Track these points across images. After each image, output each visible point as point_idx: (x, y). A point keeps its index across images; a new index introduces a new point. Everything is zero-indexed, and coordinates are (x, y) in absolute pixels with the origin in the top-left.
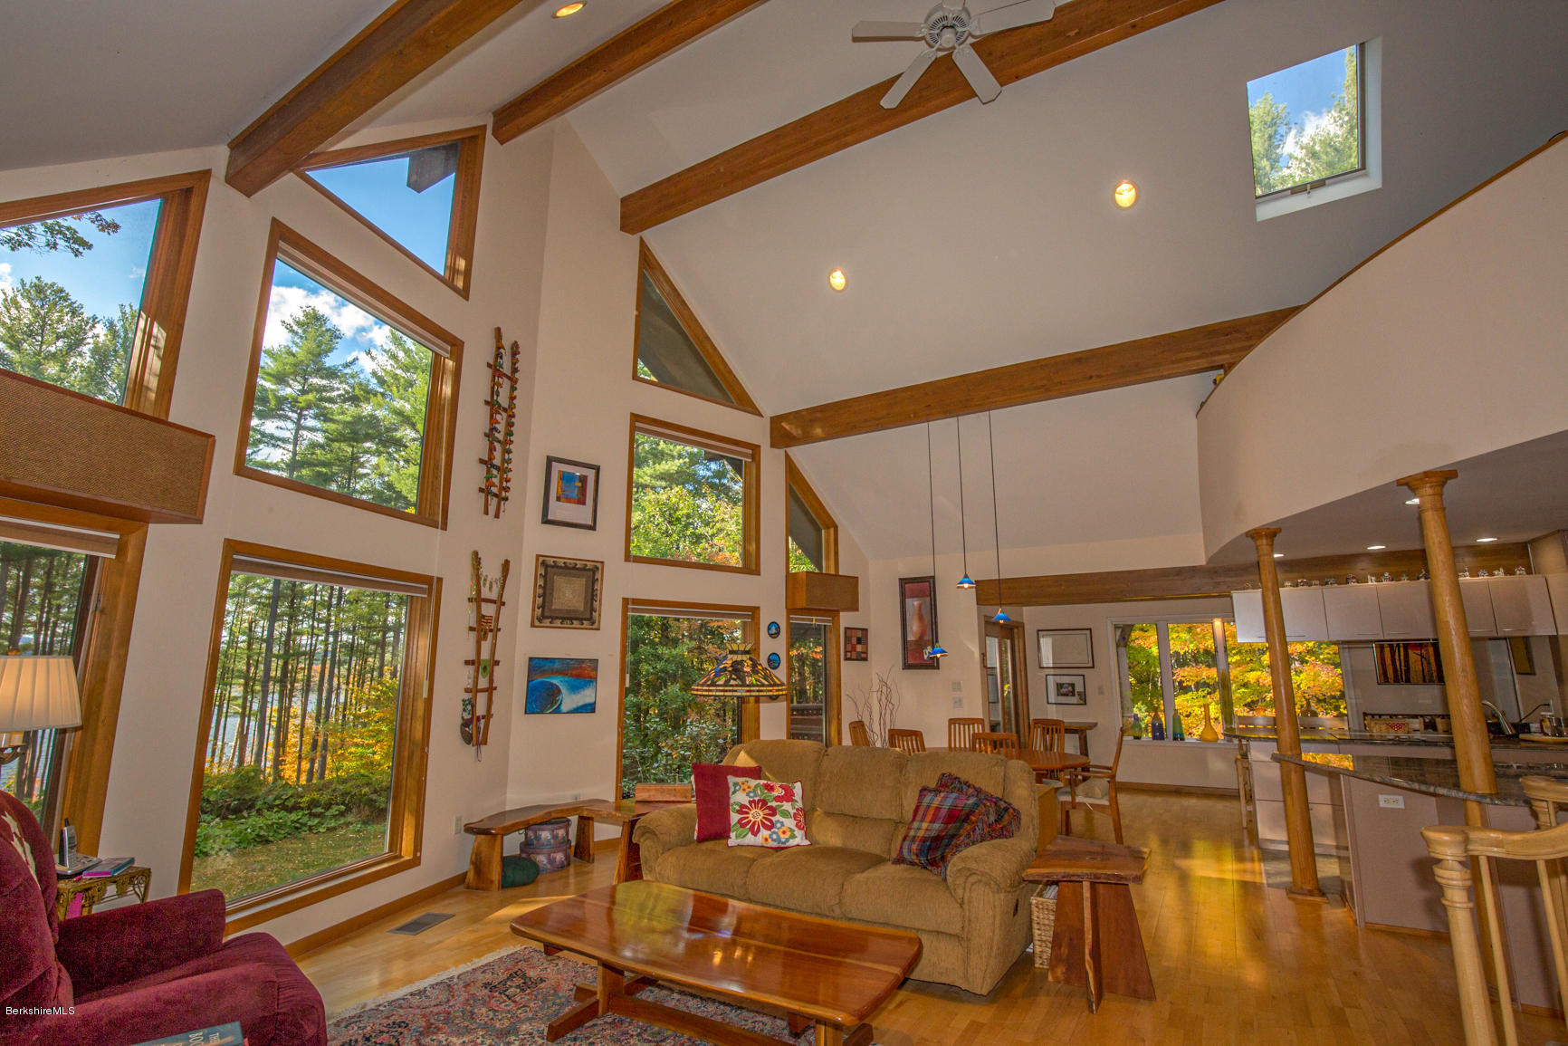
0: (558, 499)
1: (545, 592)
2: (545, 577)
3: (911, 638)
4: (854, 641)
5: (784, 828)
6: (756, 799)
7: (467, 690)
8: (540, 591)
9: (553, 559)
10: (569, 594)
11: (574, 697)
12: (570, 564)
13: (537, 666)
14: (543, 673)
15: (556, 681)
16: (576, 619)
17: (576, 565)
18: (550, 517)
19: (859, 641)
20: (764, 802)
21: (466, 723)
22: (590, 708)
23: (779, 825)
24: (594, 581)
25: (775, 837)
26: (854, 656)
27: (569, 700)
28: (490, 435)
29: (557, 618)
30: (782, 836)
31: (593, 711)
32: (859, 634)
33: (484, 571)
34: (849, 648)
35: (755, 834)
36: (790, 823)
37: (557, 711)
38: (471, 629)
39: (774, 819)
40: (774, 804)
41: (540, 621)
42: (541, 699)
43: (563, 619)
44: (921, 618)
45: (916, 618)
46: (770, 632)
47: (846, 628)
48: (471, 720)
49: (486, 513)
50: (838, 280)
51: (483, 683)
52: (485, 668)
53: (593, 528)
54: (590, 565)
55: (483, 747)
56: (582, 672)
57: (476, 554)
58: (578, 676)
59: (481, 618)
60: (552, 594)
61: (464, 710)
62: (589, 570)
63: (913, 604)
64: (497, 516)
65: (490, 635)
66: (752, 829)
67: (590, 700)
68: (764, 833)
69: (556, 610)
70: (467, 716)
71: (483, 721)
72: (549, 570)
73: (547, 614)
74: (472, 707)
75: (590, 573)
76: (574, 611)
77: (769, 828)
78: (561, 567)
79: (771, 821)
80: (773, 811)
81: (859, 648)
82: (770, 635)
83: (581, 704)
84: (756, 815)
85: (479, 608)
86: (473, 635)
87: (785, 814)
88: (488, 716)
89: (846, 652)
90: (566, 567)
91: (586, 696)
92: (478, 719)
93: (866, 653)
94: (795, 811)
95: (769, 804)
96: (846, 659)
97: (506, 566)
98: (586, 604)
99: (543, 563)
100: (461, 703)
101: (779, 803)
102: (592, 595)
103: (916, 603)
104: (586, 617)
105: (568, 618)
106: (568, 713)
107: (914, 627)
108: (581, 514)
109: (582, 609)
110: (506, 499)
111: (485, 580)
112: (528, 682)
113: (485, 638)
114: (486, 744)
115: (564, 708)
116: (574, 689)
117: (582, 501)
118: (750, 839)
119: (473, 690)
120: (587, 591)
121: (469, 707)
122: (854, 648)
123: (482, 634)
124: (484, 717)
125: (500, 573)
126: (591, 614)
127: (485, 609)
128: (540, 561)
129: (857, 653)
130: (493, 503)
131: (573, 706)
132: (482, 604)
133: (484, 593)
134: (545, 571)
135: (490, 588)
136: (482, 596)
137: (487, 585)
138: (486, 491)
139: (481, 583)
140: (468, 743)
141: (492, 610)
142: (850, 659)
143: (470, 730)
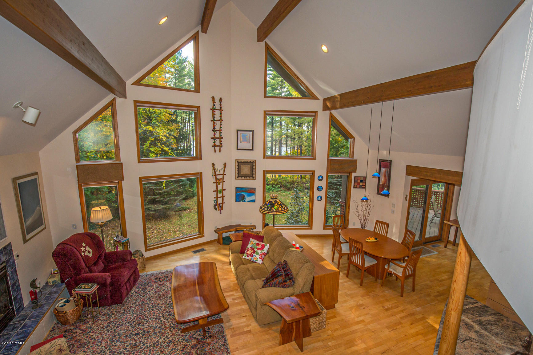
0: (241, 142)
1: (239, 170)
2: (238, 166)
3: (381, 183)
4: (359, 181)
5: (255, 258)
6: (252, 247)
7: (215, 198)
8: (237, 170)
9: (240, 160)
10: (246, 170)
11: (249, 198)
13: (238, 190)
14: (240, 192)
15: (243, 194)
16: (248, 177)
17: (247, 161)
18: (239, 148)
19: (361, 181)
20: (254, 249)
21: (215, 206)
22: (254, 201)
23: (254, 256)
24: (253, 166)
25: (252, 259)
26: (358, 186)
27: (248, 199)
28: (214, 130)
29: (243, 177)
30: (254, 259)
32: (362, 179)
33: (216, 167)
34: (356, 184)
35: (248, 257)
36: (258, 256)
37: (244, 201)
38: (214, 183)
39: (254, 254)
40: (256, 250)
41: (238, 178)
42: (240, 198)
43: (244, 177)
44: (385, 176)
45: (384, 175)
46: (319, 179)
47: (355, 177)
49: (215, 152)
50: (324, 48)
51: (220, 195)
52: (220, 192)
53: (252, 150)
54: (252, 161)
55: (222, 211)
56: (251, 191)
57: (213, 164)
58: (250, 192)
59: (217, 179)
60: (241, 170)
61: (214, 203)
63: (383, 170)
64: (220, 152)
65: (221, 183)
66: (247, 255)
67: (254, 199)
68: (250, 257)
69: (242, 175)
70: (215, 204)
71: (221, 205)
72: (240, 164)
73: (239, 175)
74: (216, 201)
75: (252, 164)
76: (247, 175)
77: (251, 256)
78: (243, 163)
79: (252, 255)
80: (254, 252)
81: (361, 184)
83: (251, 200)
84: (250, 252)
85: (216, 178)
87: (258, 254)
88: (223, 203)
89: (354, 185)
90: (244, 162)
91: (252, 198)
92: (219, 204)
93: (365, 186)
94: (261, 253)
95: (255, 250)
96: (354, 188)
97: (225, 165)
98: (251, 172)
99: (238, 162)
100: (213, 201)
101: (257, 250)
102: (253, 170)
103: (384, 170)
104: (252, 176)
105: (245, 177)
107: (382, 179)
108: (248, 146)
109: (250, 174)
110: (222, 147)
111: (217, 170)
112: (236, 194)
113: (219, 184)
114: (222, 210)
115: (246, 201)
116: (249, 196)
117: (248, 142)
118: (247, 258)
119: (217, 197)
120: (251, 169)
121: (216, 202)
122: (359, 184)
123: (218, 184)
124: (221, 203)
125: (223, 167)
126: (253, 175)
127: (218, 177)
128: (237, 161)
129: (360, 186)
130: (217, 149)
131: (249, 200)
132: (217, 176)
133: (217, 173)
134: (238, 164)
135: (219, 171)
136: (217, 174)
137: (218, 171)
138: (215, 146)
139: (216, 171)
140: (217, 210)
141: (221, 177)
142: (356, 188)
143: (217, 207)
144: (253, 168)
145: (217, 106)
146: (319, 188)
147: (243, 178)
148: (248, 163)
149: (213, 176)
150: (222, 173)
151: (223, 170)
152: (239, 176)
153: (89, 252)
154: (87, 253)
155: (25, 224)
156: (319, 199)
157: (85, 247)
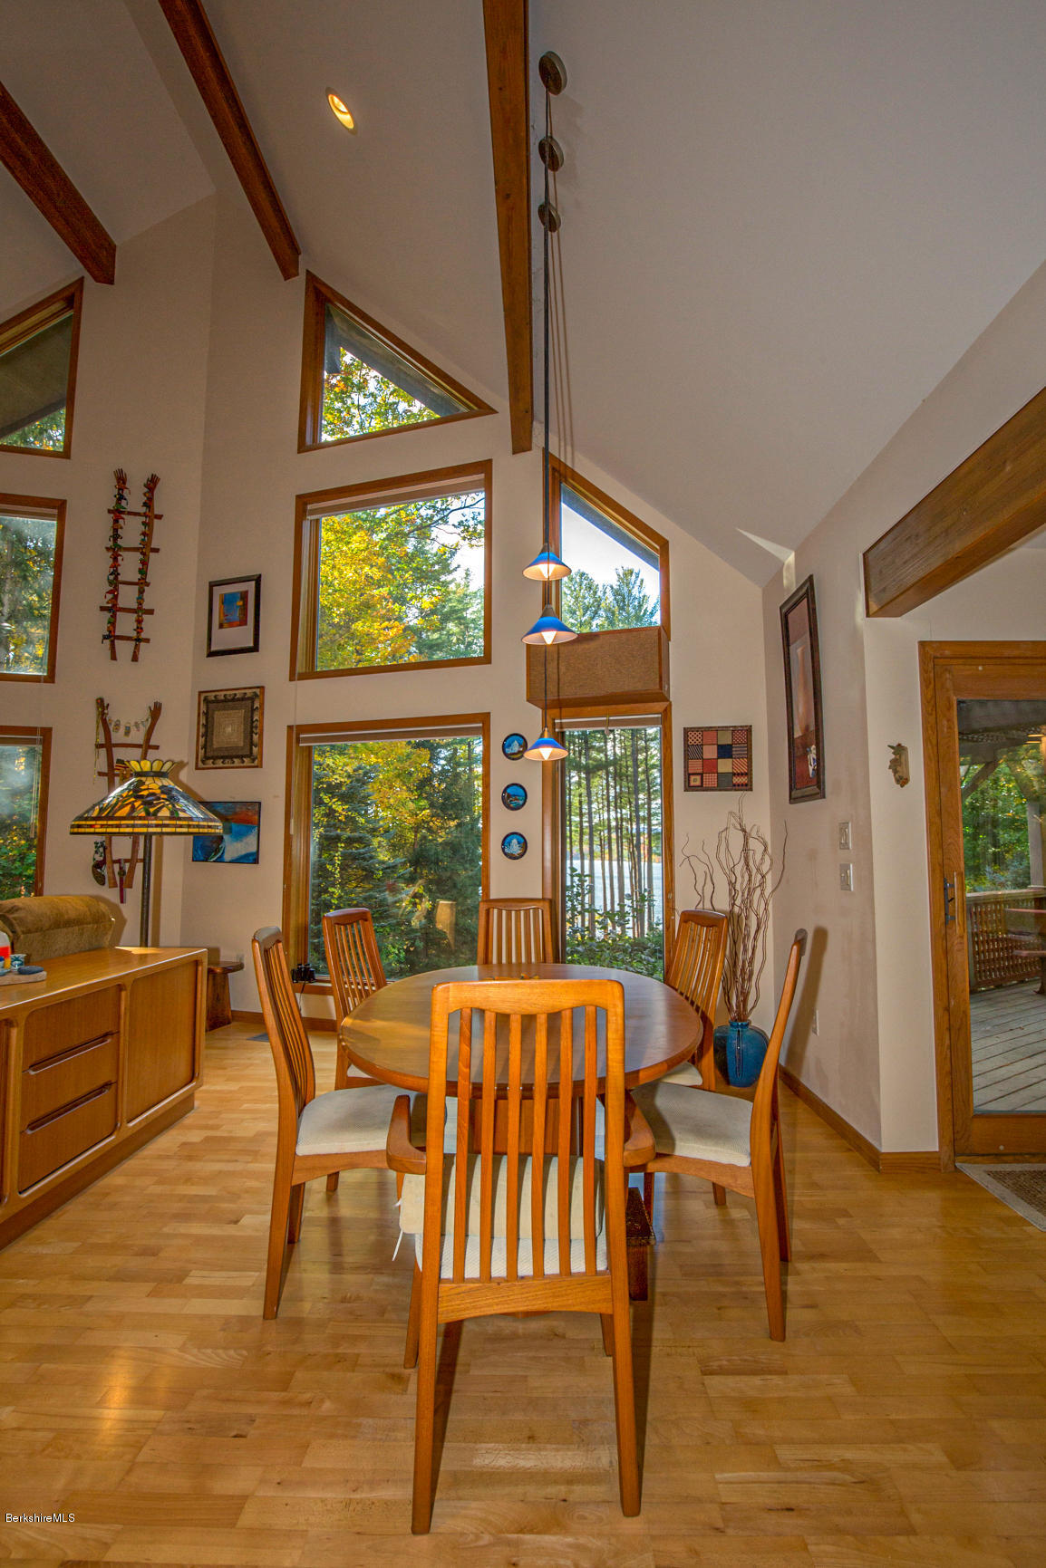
0: (221, 626)
1: (207, 730)
2: (206, 714)
3: (798, 733)
4: (710, 752)
8: (202, 730)
9: (214, 694)
10: (230, 730)
11: (236, 845)
12: (230, 695)
16: (237, 757)
17: (235, 694)
18: (213, 649)
19: (725, 751)
21: (98, 865)
22: (253, 858)
24: (254, 711)
26: (711, 779)
27: (233, 848)
28: (115, 581)
29: (219, 758)
31: (256, 861)
32: (726, 739)
33: (113, 715)
34: (696, 766)
37: (220, 860)
38: (100, 774)
41: (203, 762)
42: (208, 846)
43: (224, 758)
46: (508, 751)
47: (686, 731)
48: (104, 862)
49: (113, 658)
53: (255, 649)
54: (250, 693)
55: (127, 890)
56: (247, 816)
57: (100, 701)
58: (243, 821)
59: (112, 762)
60: (213, 731)
61: (96, 852)
62: (249, 698)
64: (135, 658)
67: (255, 849)
69: (217, 750)
70: (98, 858)
71: (126, 866)
72: (212, 705)
74: (105, 849)
75: (249, 702)
76: (232, 748)
78: (222, 701)
81: (725, 766)
82: (507, 755)
83: (244, 852)
85: (110, 754)
86: (104, 779)
89: (688, 776)
90: (226, 699)
91: (249, 845)
92: (119, 861)
93: (748, 774)
96: (688, 787)
97: (156, 712)
98: (245, 738)
99: (205, 699)
100: (94, 845)
102: (253, 729)
104: (247, 754)
105: (227, 757)
106: (230, 862)
107: (800, 708)
108: (243, 636)
109: (241, 744)
111: (117, 725)
114: (131, 887)
115: (227, 857)
116: (237, 836)
117: (243, 622)
120: (245, 724)
121: (101, 850)
122: (710, 766)
123: (117, 779)
124: (126, 861)
125: (143, 715)
126: (251, 749)
127: (119, 754)
128: (202, 698)
129: (720, 775)
130: (124, 649)
131: (236, 855)
132: (114, 749)
133: (117, 737)
134: (208, 708)
135: (127, 732)
136: (113, 742)
137: (122, 730)
138: (111, 637)
139: (111, 728)
140: (103, 883)
141: (132, 754)
142: (701, 788)
143: (105, 871)
144: (252, 719)
145: (135, 501)
146: (509, 796)
147: (219, 763)
148: (239, 700)
149: (99, 746)
150: (141, 741)
151: (143, 730)
152: (209, 754)
156: (515, 848)
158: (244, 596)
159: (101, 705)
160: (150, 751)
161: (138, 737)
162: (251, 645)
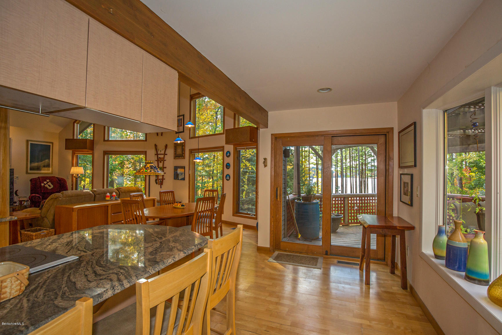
2: (176, 147)
8: (175, 150)
13: (175, 168)
14: (176, 170)
15: (178, 172)
16: (181, 156)
21: (156, 180)
24: (184, 147)
27: (180, 177)
31: (184, 180)
33: (158, 147)
37: (178, 179)
38: (156, 160)
41: (175, 158)
42: (176, 176)
48: (157, 179)
52: (161, 169)
59: (158, 158)
60: (177, 151)
62: (182, 143)
64: (162, 135)
65: (162, 162)
69: (178, 155)
73: (176, 156)
82: (227, 156)
86: (157, 162)
88: (163, 179)
92: (160, 179)
97: (166, 146)
98: (182, 152)
102: (183, 150)
106: (180, 180)
109: (181, 154)
111: (159, 150)
112: (174, 172)
114: (162, 184)
116: (181, 174)
117: (181, 126)
121: (157, 177)
123: (159, 162)
124: (161, 179)
125: (164, 147)
126: (183, 155)
127: (159, 156)
133: (159, 153)
135: (161, 151)
137: (160, 151)
139: (158, 150)
140: (157, 184)
141: (162, 156)
143: (157, 181)
146: (227, 166)
147: (178, 158)
149: (155, 155)
150: (163, 153)
151: (164, 151)
153: (50, 186)
154: (47, 186)
155: (30, 164)
156: (228, 178)
157: (48, 182)
158: (181, 119)
159: (156, 145)
160: (165, 155)
161: (163, 152)
162: (183, 131)
